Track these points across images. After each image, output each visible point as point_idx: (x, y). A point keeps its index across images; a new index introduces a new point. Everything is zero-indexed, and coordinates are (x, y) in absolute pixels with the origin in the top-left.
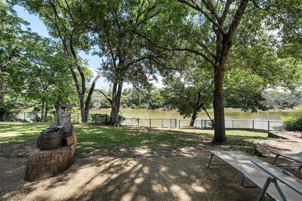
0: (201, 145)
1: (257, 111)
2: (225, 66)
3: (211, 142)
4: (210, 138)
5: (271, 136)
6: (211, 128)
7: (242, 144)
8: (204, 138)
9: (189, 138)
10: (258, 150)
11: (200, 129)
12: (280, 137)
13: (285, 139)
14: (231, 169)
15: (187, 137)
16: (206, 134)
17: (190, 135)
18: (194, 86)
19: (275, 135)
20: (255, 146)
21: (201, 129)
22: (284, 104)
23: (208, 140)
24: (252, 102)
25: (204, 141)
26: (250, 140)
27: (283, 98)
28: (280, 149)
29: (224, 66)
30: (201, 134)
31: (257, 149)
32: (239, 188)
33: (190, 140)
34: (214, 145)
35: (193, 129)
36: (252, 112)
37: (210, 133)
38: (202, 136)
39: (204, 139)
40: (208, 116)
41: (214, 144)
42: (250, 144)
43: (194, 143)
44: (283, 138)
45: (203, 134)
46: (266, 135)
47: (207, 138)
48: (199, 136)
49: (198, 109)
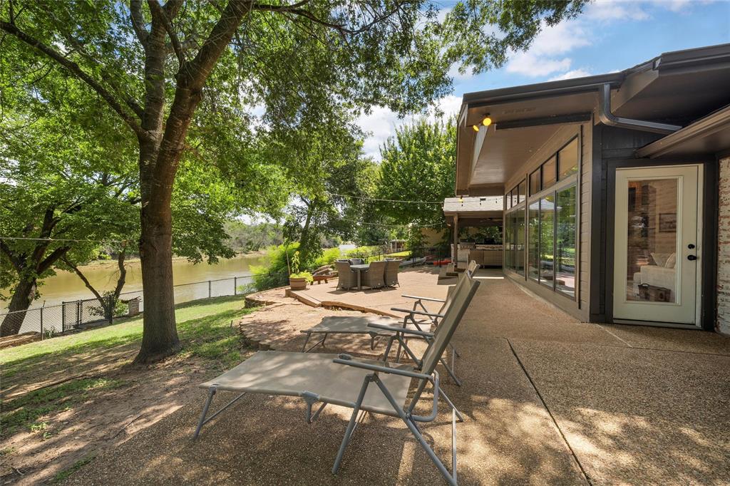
0: (101, 384)
1: (217, 259)
2: (180, 147)
3: (130, 361)
4: (118, 351)
5: (251, 304)
6: (102, 320)
7: (214, 337)
8: (96, 359)
9: (28, 379)
10: (250, 338)
11: (54, 335)
12: (263, 302)
13: (272, 303)
14: (248, 404)
15: (15, 382)
16: (96, 345)
17: (25, 371)
18: (14, 183)
19: (257, 302)
20: (240, 330)
21: (63, 334)
22: (247, 244)
23: (115, 361)
24: (210, 240)
25: (102, 368)
26: (225, 323)
27: (247, 235)
28: (276, 324)
29: (178, 144)
30: (73, 349)
31: (248, 336)
32: (286, 435)
33: (33, 387)
34: (144, 367)
35: (24, 342)
36: (209, 263)
37: (106, 338)
38: (85, 356)
39: (97, 363)
40: (88, 285)
41: (145, 362)
42: (230, 331)
43: (68, 390)
44: (268, 304)
45: (82, 349)
46: (240, 305)
47: (109, 354)
48: (73, 360)
49: (43, 268)
